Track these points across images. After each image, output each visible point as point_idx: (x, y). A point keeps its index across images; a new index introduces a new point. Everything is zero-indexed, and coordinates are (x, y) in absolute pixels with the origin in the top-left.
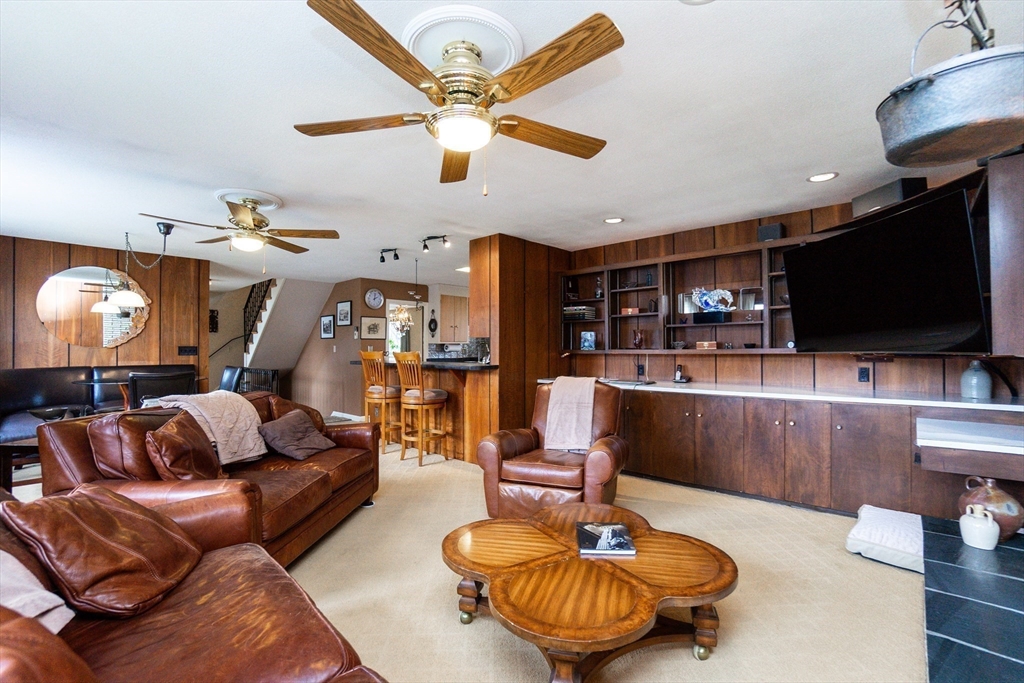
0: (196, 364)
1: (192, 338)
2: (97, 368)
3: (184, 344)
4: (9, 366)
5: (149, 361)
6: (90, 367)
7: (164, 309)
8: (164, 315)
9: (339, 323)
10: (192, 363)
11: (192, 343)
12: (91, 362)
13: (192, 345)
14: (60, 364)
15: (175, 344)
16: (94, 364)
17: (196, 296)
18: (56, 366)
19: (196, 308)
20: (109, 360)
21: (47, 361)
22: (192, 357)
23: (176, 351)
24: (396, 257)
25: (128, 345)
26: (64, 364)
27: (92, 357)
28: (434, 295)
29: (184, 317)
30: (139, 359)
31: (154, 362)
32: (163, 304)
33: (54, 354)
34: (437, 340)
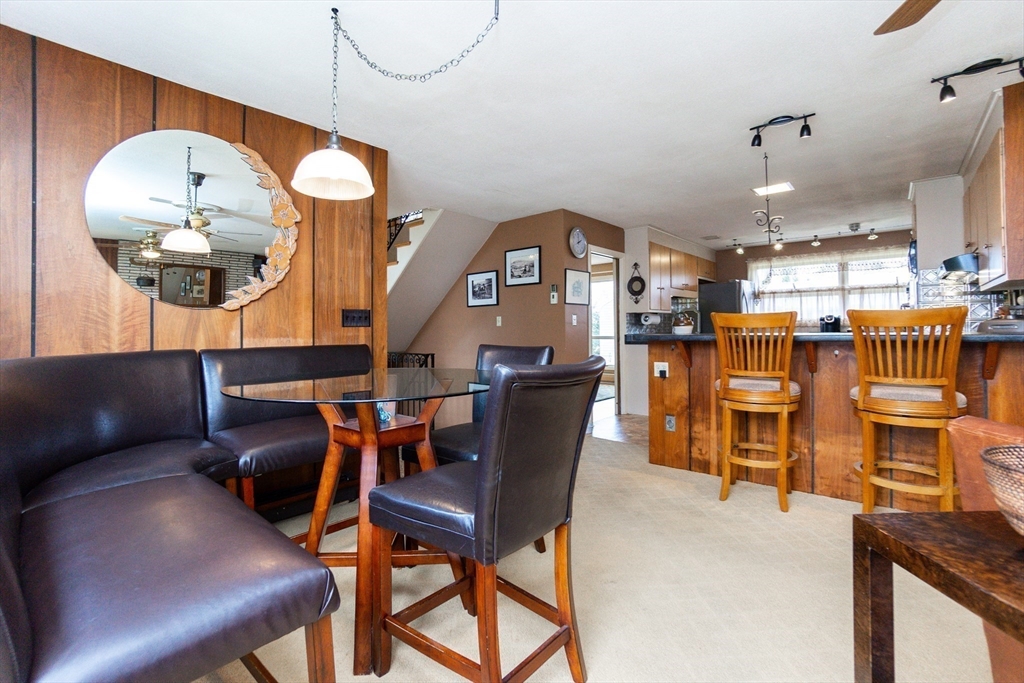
0: (369, 344)
1: (362, 294)
2: (208, 352)
3: (351, 305)
4: (23, 351)
5: (295, 337)
6: (193, 352)
7: (319, 235)
8: (320, 246)
9: (510, 281)
10: (362, 341)
11: (362, 305)
12: (193, 341)
13: (362, 308)
14: (133, 345)
15: (338, 305)
16: (199, 346)
17: (368, 214)
18: (125, 349)
19: (368, 236)
20: (227, 337)
21: (108, 338)
22: (362, 329)
23: (339, 318)
24: (806, 130)
25: (260, 302)
26: (141, 346)
27: (196, 329)
28: (636, 240)
29: (350, 253)
30: (279, 334)
31: (303, 340)
32: (318, 226)
33: (122, 322)
34: (637, 309)
